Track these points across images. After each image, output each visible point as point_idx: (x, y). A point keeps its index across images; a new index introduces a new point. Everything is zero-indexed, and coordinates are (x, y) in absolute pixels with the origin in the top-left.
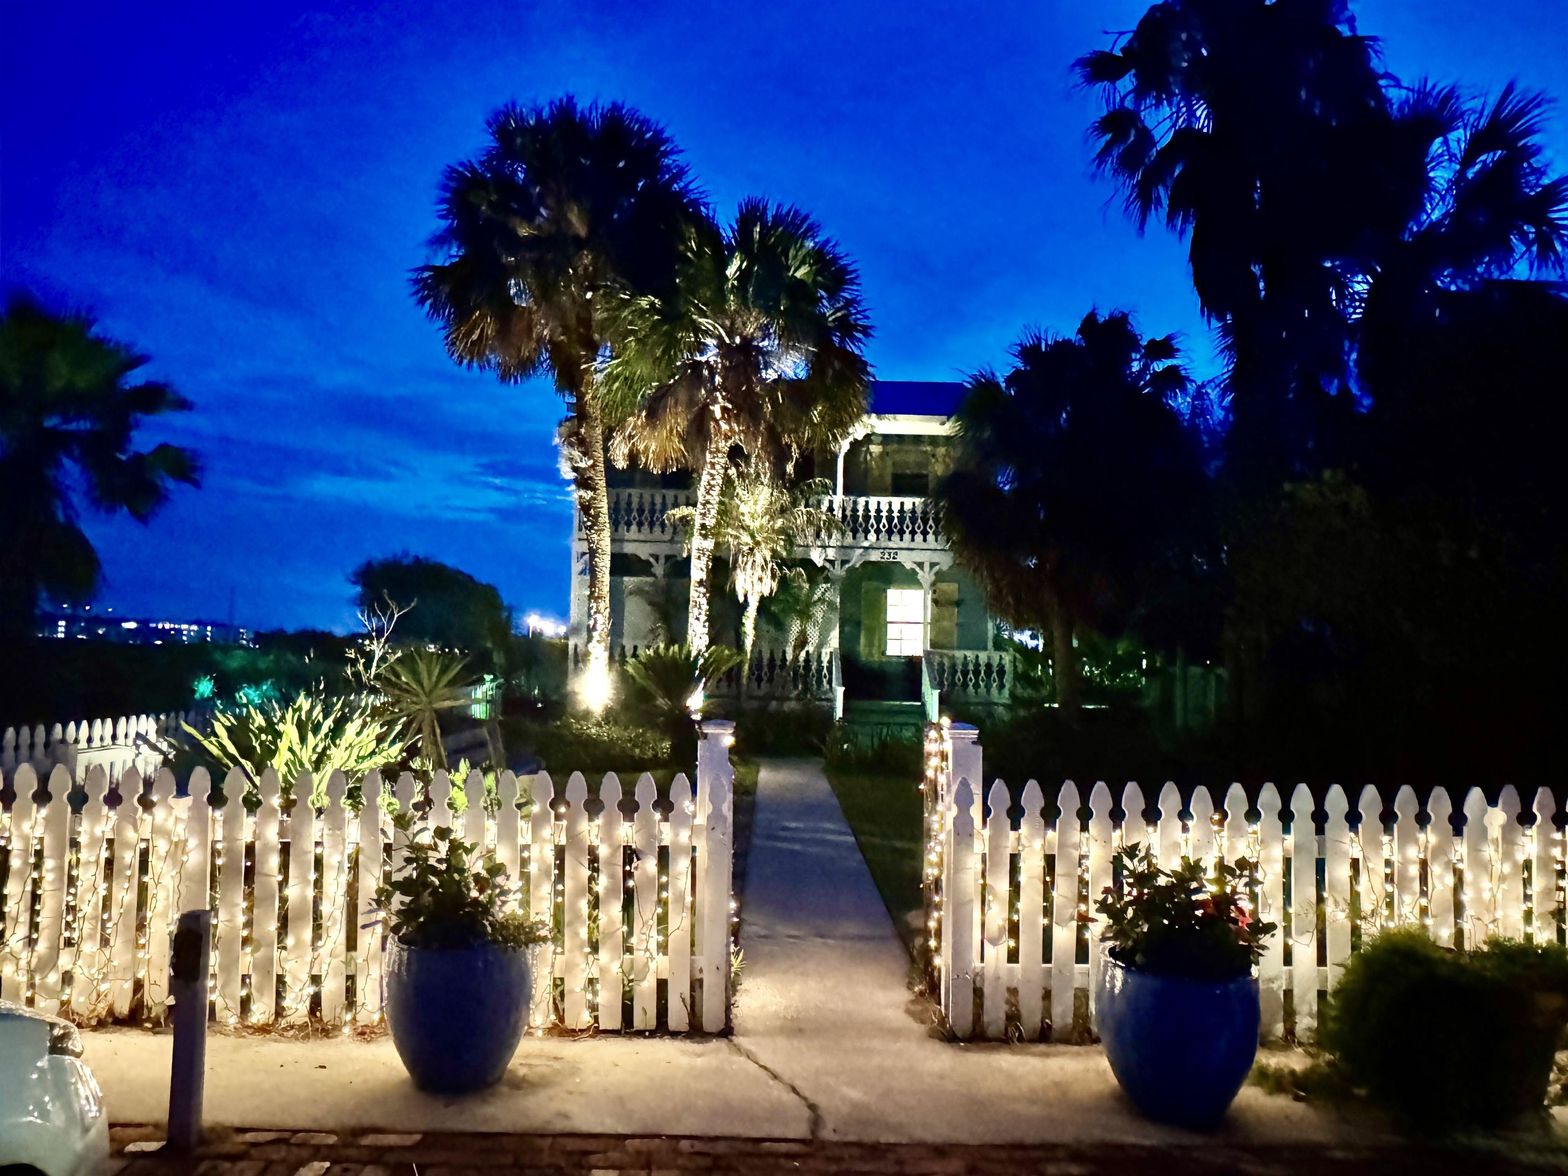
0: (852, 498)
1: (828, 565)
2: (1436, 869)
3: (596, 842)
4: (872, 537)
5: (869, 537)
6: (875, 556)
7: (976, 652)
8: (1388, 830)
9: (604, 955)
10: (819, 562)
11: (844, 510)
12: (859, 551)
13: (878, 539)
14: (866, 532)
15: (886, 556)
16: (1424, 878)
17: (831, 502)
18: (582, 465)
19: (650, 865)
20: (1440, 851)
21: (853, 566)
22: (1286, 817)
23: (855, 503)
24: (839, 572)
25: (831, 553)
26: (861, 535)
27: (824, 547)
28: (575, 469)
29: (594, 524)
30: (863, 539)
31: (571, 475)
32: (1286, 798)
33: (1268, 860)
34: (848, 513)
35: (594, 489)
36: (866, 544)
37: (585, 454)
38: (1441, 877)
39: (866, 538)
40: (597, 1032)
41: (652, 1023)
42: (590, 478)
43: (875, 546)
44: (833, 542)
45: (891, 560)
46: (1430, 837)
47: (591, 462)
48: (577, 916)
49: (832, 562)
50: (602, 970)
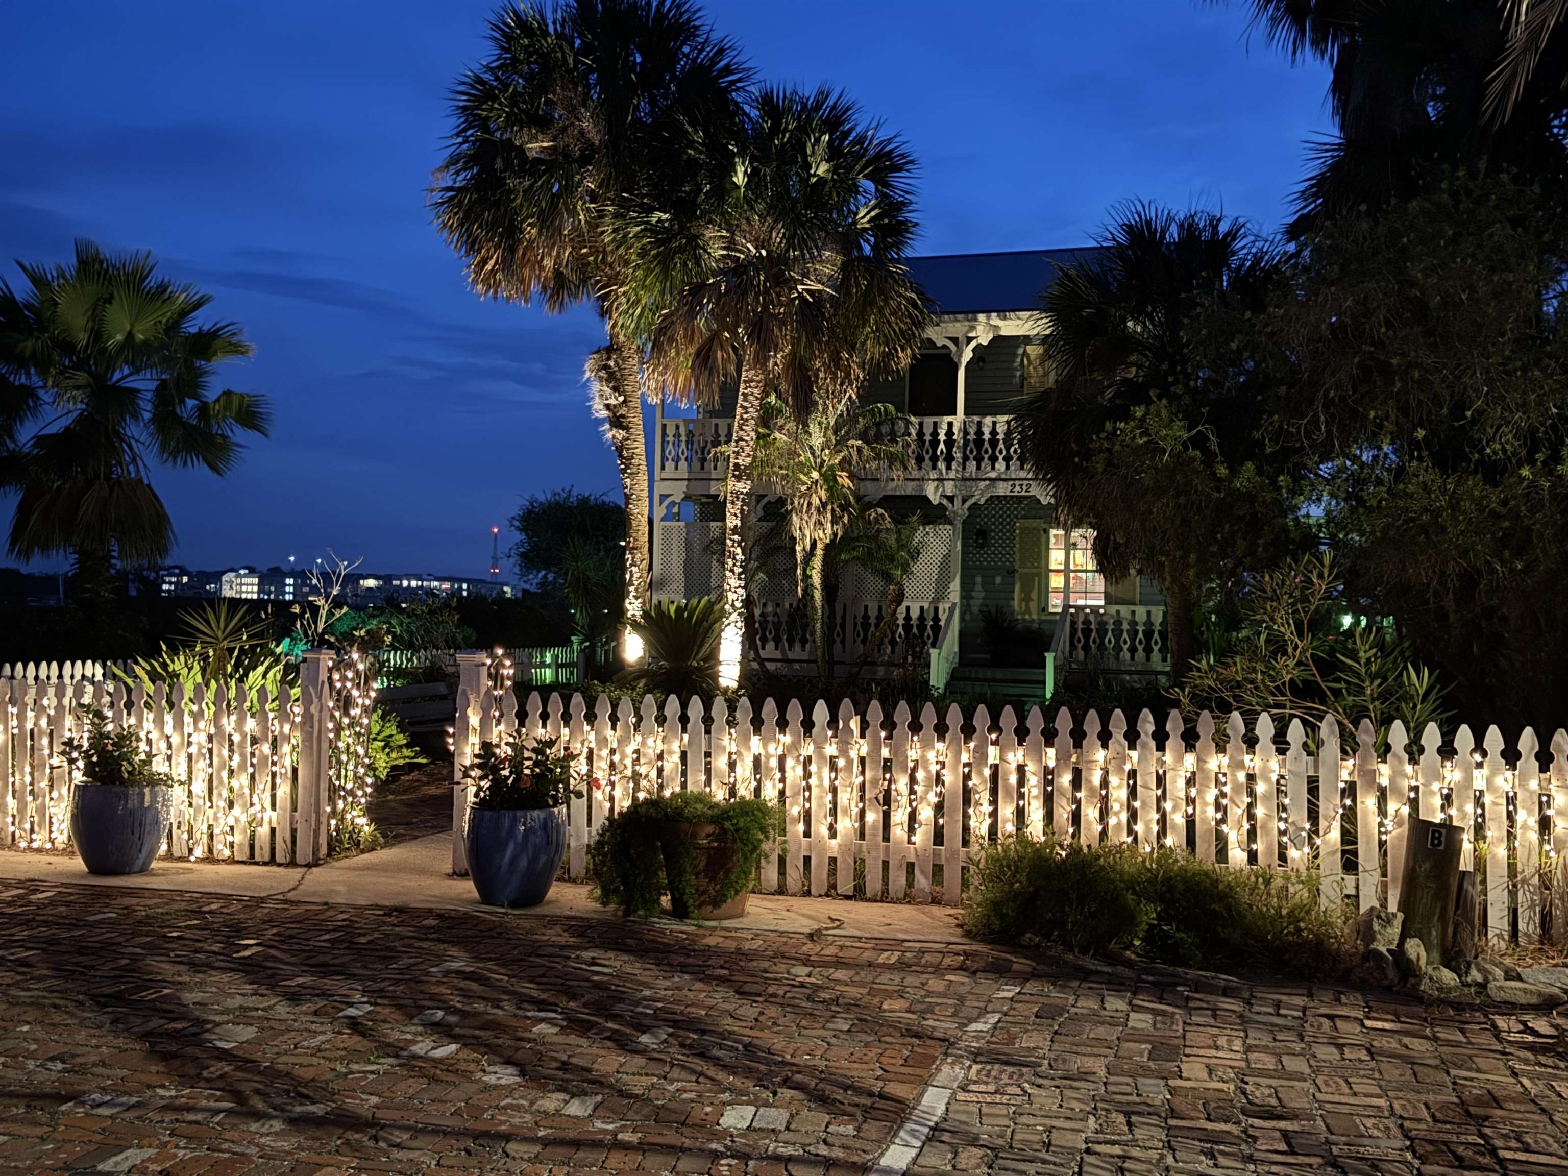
0: (976, 418)
1: (945, 502)
2: (790, 762)
3: (233, 732)
4: (1001, 465)
5: (997, 466)
6: (1003, 489)
7: (1132, 608)
8: (757, 731)
9: (237, 810)
10: (935, 499)
11: (966, 433)
12: (982, 484)
13: (1008, 467)
14: (994, 459)
15: (1018, 488)
16: (782, 769)
17: (950, 424)
18: (613, 402)
19: (266, 749)
20: (794, 746)
21: (975, 504)
22: (684, 720)
23: (979, 424)
24: (960, 509)
25: (949, 488)
26: (986, 463)
27: (941, 480)
28: (608, 407)
29: (627, 467)
30: (989, 468)
31: (604, 413)
32: (684, 706)
33: (671, 753)
34: (972, 437)
35: (626, 428)
36: (993, 475)
37: (615, 389)
38: (793, 768)
39: (993, 468)
40: (232, 861)
41: (267, 858)
42: (623, 416)
43: (1003, 476)
44: (952, 475)
45: (1023, 493)
46: (786, 739)
47: (621, 399)
48: (221, 782)
49: (951, 499)
50: (237, 820)
